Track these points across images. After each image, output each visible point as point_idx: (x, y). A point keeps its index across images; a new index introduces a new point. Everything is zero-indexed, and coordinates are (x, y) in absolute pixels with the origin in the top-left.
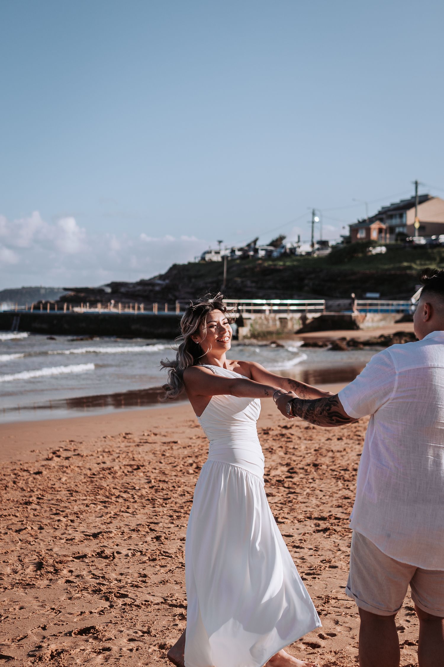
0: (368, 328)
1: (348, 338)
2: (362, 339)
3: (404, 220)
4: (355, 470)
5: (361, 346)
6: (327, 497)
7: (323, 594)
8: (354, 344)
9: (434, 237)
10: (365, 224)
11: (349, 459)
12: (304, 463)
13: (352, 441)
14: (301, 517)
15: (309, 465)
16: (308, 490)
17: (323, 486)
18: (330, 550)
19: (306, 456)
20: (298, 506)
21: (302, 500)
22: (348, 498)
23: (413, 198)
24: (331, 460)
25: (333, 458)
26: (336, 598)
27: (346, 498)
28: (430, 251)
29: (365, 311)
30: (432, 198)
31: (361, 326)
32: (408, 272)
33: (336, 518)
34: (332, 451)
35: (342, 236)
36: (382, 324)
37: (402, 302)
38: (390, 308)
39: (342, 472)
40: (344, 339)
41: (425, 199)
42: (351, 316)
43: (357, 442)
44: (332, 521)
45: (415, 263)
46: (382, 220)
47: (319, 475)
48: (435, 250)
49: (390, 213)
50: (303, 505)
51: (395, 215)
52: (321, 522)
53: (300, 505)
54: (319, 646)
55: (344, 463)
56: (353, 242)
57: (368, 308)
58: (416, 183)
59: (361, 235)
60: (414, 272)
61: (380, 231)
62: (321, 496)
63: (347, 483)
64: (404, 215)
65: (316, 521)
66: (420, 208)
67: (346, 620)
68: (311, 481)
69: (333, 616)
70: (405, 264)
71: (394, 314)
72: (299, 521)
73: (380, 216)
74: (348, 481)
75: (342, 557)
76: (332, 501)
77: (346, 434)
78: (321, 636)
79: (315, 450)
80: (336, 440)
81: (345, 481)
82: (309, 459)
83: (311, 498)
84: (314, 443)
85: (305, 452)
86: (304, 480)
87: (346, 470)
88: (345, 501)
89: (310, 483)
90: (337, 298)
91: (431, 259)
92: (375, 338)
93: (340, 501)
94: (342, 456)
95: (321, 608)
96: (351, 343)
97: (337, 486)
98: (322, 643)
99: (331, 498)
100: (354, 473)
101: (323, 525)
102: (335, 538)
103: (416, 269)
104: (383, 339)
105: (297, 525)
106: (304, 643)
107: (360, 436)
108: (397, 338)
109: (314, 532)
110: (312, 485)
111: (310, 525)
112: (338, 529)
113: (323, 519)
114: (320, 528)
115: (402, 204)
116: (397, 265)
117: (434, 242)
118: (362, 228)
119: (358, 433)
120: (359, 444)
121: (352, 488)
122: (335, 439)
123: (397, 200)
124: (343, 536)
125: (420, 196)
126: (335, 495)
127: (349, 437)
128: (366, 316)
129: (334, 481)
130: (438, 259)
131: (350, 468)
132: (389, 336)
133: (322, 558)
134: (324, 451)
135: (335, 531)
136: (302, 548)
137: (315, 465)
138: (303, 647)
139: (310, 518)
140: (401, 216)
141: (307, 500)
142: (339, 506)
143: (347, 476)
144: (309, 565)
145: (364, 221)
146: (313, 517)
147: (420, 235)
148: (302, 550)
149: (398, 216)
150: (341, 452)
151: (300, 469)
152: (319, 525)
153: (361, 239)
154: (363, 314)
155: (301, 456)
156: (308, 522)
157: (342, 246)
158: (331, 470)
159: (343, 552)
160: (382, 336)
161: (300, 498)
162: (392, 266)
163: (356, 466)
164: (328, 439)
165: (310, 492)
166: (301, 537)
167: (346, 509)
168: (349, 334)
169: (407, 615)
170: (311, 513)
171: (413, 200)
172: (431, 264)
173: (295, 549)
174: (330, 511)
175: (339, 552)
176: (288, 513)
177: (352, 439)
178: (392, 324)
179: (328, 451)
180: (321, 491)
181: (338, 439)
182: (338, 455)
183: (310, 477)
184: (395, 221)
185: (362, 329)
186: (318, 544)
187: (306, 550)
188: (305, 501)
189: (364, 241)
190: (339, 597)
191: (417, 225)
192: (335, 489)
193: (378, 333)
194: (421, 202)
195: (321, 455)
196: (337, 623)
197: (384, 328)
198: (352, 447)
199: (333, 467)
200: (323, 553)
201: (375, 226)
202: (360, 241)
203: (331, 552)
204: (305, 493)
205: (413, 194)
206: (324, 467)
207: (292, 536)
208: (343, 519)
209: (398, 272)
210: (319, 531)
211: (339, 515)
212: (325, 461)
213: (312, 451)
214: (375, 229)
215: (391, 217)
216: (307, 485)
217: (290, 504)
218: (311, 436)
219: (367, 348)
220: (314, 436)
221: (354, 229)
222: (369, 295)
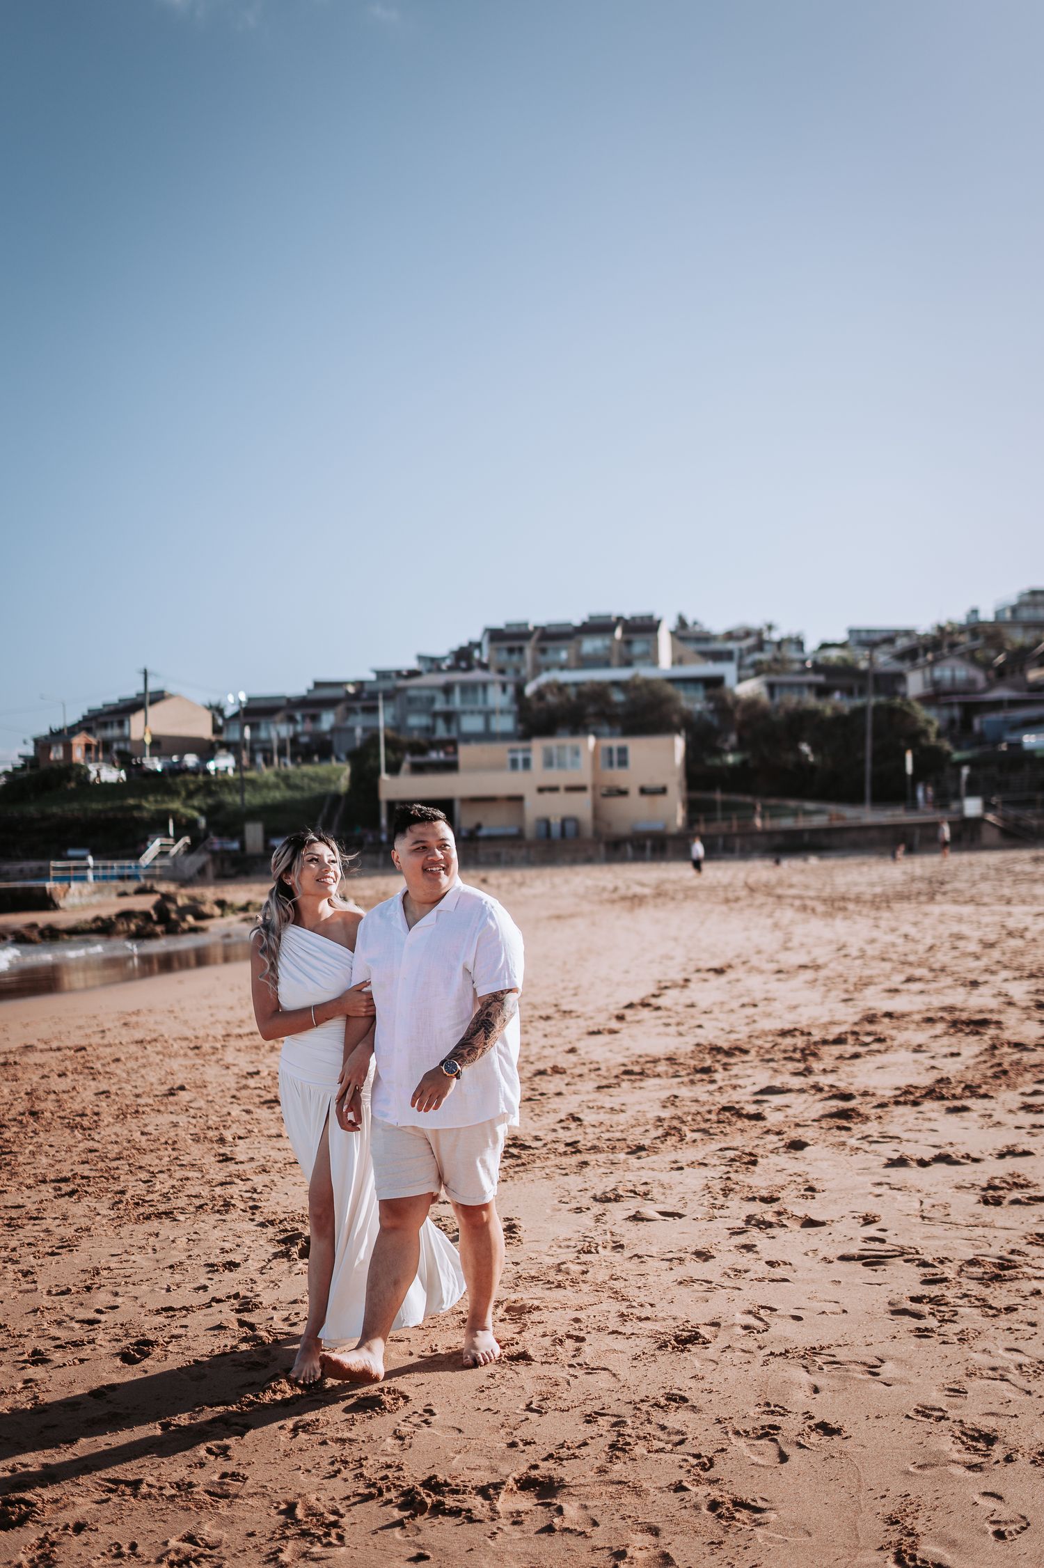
0: (73, 907)
1: (41, 925)
2: (62, 926)
3: (126, 731)
4: (97, 1114)
5: (66, 937)
6: (63, 1153)
7: (89, 1266)
8: (52, 935)
9: (175, 759)
10: (62, 736)
11: (83, 1101)
12: (13, 1112)
13: (81, 1077)
14: (30, 1181)
15: (23, 1114)
16: (31, 1147)
17: (52, 1139)
18: (85, 1216)
19: (15, 1103)
20: (21, 1169)
21: (25, 1161)
22: (96, 1151)
23: (138, 695)
24: (56, 1104)
25: (58, 1101)
26: (109, 1268)
27: (91, 1151)
28: (170, 780)
29: (68, 879)
30: (171, 696)
31: (62, 903)
32: (136, 814)
33: (83, 1178)
34: (55, 1092)
35: (20, 756)
36: (96, 899)
37: (127, 863)
38: (109, 872)
39: (78, 1119)
40: (33, 926)
41: (158, 697)
42: (44, 889)
43: (91, 1077)
44: (78, 1181)
45: (146, 799)
46: (89, 730)
47: (42, 1125)
48: (179, 779)
49: (101, 720)
50: (29, 1166)
51: (112, 723)
52: (62, 1185)
53: (24, 1167)
54: (99, 1322)
55: (77, 1107)
56: (43, 765)
57: (73, 873)
58: (146, 673)
59: (57, 754)
60: (145, 814)
61: (88, 747)
62: (54, 1153)
63: (88, 1132)
64: (126, 723)
65: (53, 1185)
66: (152, 711)
67: (128, 1289)
68: (32, 1135)
69: (110, 1288)
70: (131, 802)
71: (115, 883)
72: (29, 1187)
73: (87, 725)
74: (90, 1129)
75: (104, 1222)
76: (71, 1157)
77: (70, 1068)
78: (99, 1311)
79: (27, 1094)
80: (56, 1077)
81: (84, 1129)
82: (21, 1106)
83: (38, 1157)
84: (22, 1084)
85: (11, 1097)
86: (22, 1136)
87: (83, 1115)
88: (92, 1155)
89: (32, 1137)
90: (18, 859)
91: (172, 792)
92: (86, 922)
93: (84, 1156)
94: (72, 1098)
95: (89, 1282)
96: (47, 933)
97: (75, 1136)
98: (102, 1317)
99: (69, 1154)
100: (96, 1118)
101: (66, 1188)
102: (86, 1201)
103: (148, 810)
104: (99, 923)
105: (27, 1192)
106: (77, 1322)
107: (92, 1068)
108: (123, 920)
109: (55, 1197)
110: (35, 1140)
111: (47, 1191)
112: (90, 1190)
113: (65, 1180)
114: (63, 1192)
115: (122, 705)
116: (118, 803)
117: (177, 767)
118: (57, 743)
119: (88, 1065)
120: (94, 1079)
121: (97, 1137)
122: (54, 1077)
123: (113, 698)
124: (98, 1198)
125: (151, 693)
126: (74, 1149)
127: (75, 1071)
128: (70, 886)
129: (68, 1131)
130: (183, 794)
131: (88, 1112)
132: (110, 919)
133: (75, 1227)
134: (41, 1093)
135: (86, 1192)
136: (42, 1219)
137: (33, 1114)
138: (77, 1326)
139: (44, 1182)
140: (121, 724)
141: (33, 1160)
142: (83, 1163)
143: (86, 1123)
144: (59, 1237)
145: (60, 732)
146: (48, 1179)
147: (152, 755)
148: (43, 1221)
149: (115, 724)
150: (69, 1092)
151: (10, 1120)
152: (60, 1189)
153: (57, 761)
154: (65, 885)
155: (6, 1104)
156: (43, 1187)
157: (25, 774)
158: (60, 1117)
159: (104, 1216)
160: (97, 919)
161: (21, 1159)
162: (109, 805)
163: (96, 1109)
164: (43, 1077)
165: (35, 1149)
166: (36, 1206)
167: (95, 1165)
168: (42, 918)
169: (208, 1272)
170: (44, 1176)
171: (140, 699)
172: (172, 801)
173: (32, 1222)
174: (72, 1170)
175: (98, 1218)
176: (8, 1179)
177: (81, 1073)
178: (114, 898)
179: (49, 1093)
180: (51, 1146)
181: (60, 1076)
182: (65, 1096)
183: (29, 1129)
184: (113, 732)
185: (64, 909)
186: (64, 1211)
187: (49, 1221)
188: (29, 1161)
189: (62, 764)
190: (113, 1266)
191: (148, 740)
192: (72, 1142)
193: (89, 915)
194: (152, 702)
195: (37, 1098)
196: (116, 1294)
197: (100, 905)
198: (83, 1084)
199: (62, 1114)
200: (75, 1221)
201: (79, 741)
202: (55, 766)
203: (86, 1219)
204: (27, 1151)
205: (141, 689)
206: (47, 1114)
207: (23, 1206)
208: (94, 1178)
209: (120, 815)
210: (63, 1196)
211: (86, 1173)
212: (49, 1105)
213: (22, 1094)
214: (79, 745)
215: (105, 725)
216: (28, 1141)
217: (9, 1168)
218: (15, 1075)
219: (75, 938)
220: (20, 1075)
221: (43, 745)
222: (71, 852)
